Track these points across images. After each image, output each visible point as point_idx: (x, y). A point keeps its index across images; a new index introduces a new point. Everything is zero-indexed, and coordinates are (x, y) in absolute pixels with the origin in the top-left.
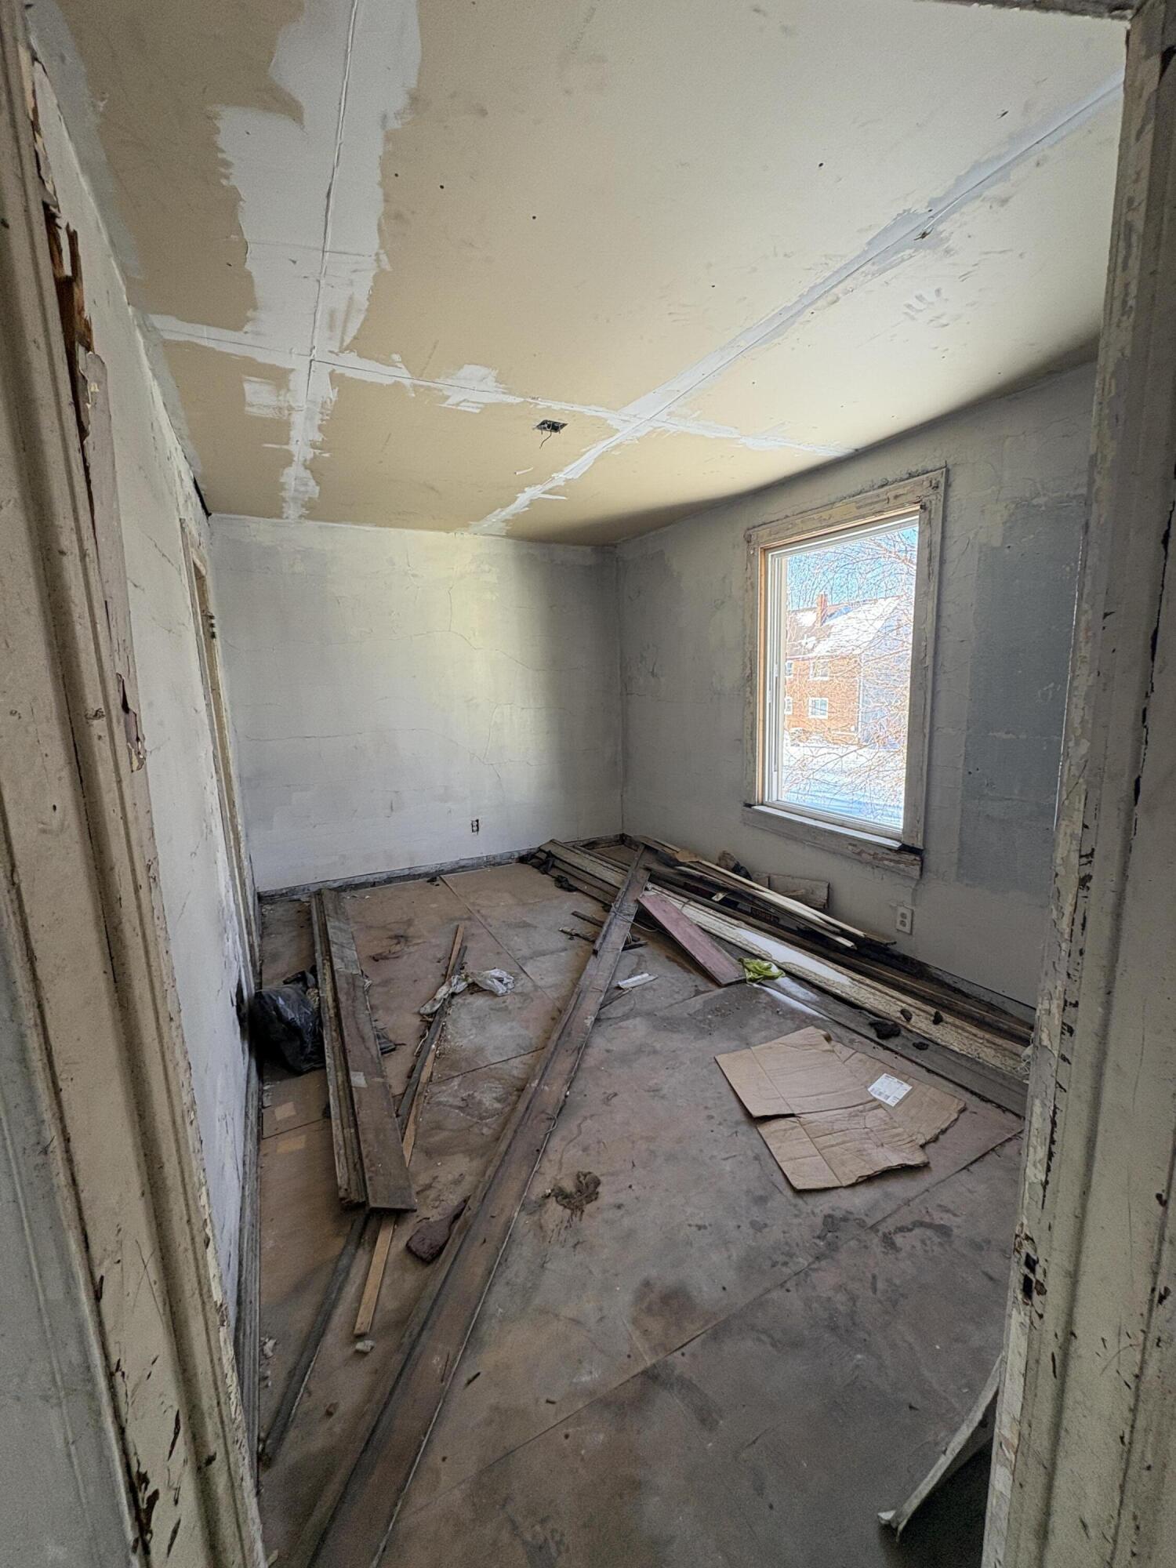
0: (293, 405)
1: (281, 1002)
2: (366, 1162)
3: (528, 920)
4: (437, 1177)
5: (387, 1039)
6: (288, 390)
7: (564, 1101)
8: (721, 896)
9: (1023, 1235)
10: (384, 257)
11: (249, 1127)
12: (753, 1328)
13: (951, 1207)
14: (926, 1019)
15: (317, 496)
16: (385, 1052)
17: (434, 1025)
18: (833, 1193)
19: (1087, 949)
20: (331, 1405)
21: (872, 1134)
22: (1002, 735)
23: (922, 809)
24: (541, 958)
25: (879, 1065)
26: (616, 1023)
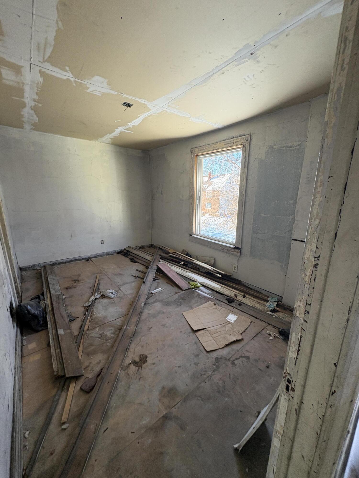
0: (24, 82)
1: (29, 307)
2: (64, 361)
3: (121, 273)
4: (91, 362)
5: (72, 316)
6: (22, 75)
7: (135, 332)
8: (183, 263)
9: (287, 373)
10: (60, 23)
11: (17, 354)
12: (196, 396)
13: (249, 350)
14: (241, 297)
15: (37, 121)
16: (71, 321)
17: (89, 310)
18: (218, 351)
19: (315, 287)
20: (53, 450)
21: (228, 332)
22: (263, 215)
23: (241, 236)
24: (126, 285)
25: (229, 311)
26: (151, 305)
